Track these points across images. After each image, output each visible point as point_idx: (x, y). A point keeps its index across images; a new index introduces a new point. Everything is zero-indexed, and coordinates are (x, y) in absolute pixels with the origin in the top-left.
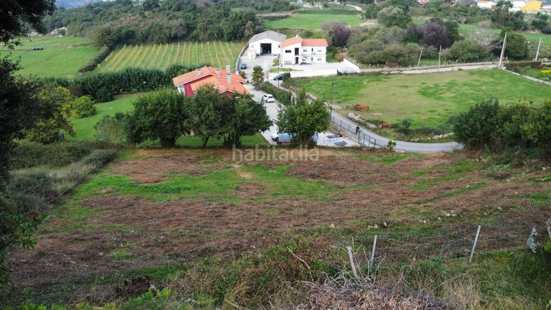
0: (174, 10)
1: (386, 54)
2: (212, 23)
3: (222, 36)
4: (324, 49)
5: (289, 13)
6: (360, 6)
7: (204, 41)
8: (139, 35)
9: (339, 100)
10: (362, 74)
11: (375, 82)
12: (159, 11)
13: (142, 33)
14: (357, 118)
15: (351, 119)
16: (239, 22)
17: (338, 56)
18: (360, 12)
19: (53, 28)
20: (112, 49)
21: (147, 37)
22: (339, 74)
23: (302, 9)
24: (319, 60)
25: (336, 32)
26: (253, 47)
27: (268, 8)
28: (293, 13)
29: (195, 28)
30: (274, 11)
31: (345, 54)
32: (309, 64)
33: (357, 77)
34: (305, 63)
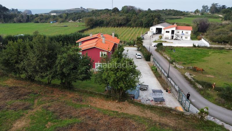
0: (125, 13)
2: (139, 19)
3: (142, 25)
4: (190, 32)
5: (182, 17)
6: (222, 15)
7: (133, 27)
8: (105, 22)
9: (185, 62)
10: (210, 48)
11: (218, 53)
12: (118, 13)
16: (151, 18)
17: (199, 37)
18: (221, 17)
19: (77, 19)
21: (108, 24)
22: (194, 46)
23: (189, 15)
24: (186, 38)
25: (201, 24)
26: (152, 29)
27: (171, 14)
28: (184, 17)
29: (130, 21)
30: (174, 15)
31: (203, 36)
32: (179, 40)
33: (206, 49)
34: (177, 39)
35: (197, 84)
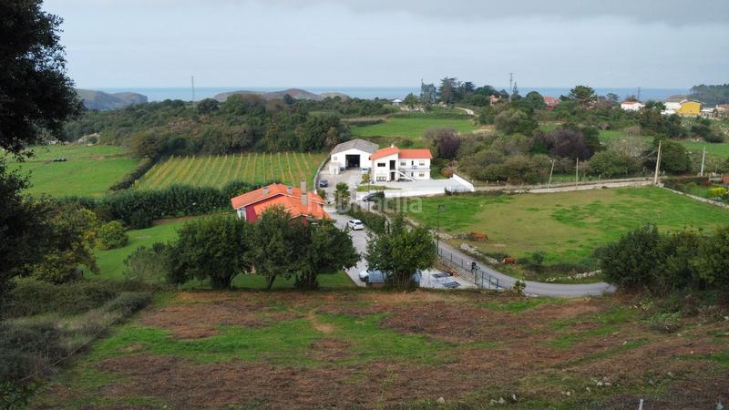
0: (237, 114)
1: (507, 168)
2: (285, 130)
3: (297, 146)
4: (428, 162)
5: (383, 118)
6: (473, 110)
7: (274, 152)
8: (191, 144)
9: (449, 227)
10: (477, 194)
11: (496, 204)
12: (217, 115)
13: (194, 141)
14: (472, 251)
15: (465, 252)
16: (318, 129)
17: (447, 170)
18: (472, 116)
20: (155, 161)
21: (201, 147)
22: (448, 193)
23: (399, 113)
24: (421, 175)
25: (442, 141)
26: (336, 159)
27: (355, 111)
28: (388, 118)
29: (262, 136)
30: (363, 114)
31: (454, 168)
32: (408, 181)
33: (471, 198)
34: (403, 180)
35: (487, 258)
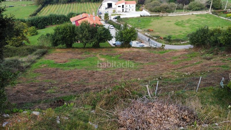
1: (161, 7)
4: (135, 5)
7: (83, 2)
9: (141, 27)
10: (151, 16)
11: (157, 20)
14: (149, 35)
15: (146, 35)
17: (140, 8)
20: (43, 6)
21: (58, 1)
22: (141, 16)
24: (132, 10)
26: (104, 5)
31: (143, 8)
32: (128, 12)
33: (149, 18)
34: (126, 12)
35: (154, 37)
